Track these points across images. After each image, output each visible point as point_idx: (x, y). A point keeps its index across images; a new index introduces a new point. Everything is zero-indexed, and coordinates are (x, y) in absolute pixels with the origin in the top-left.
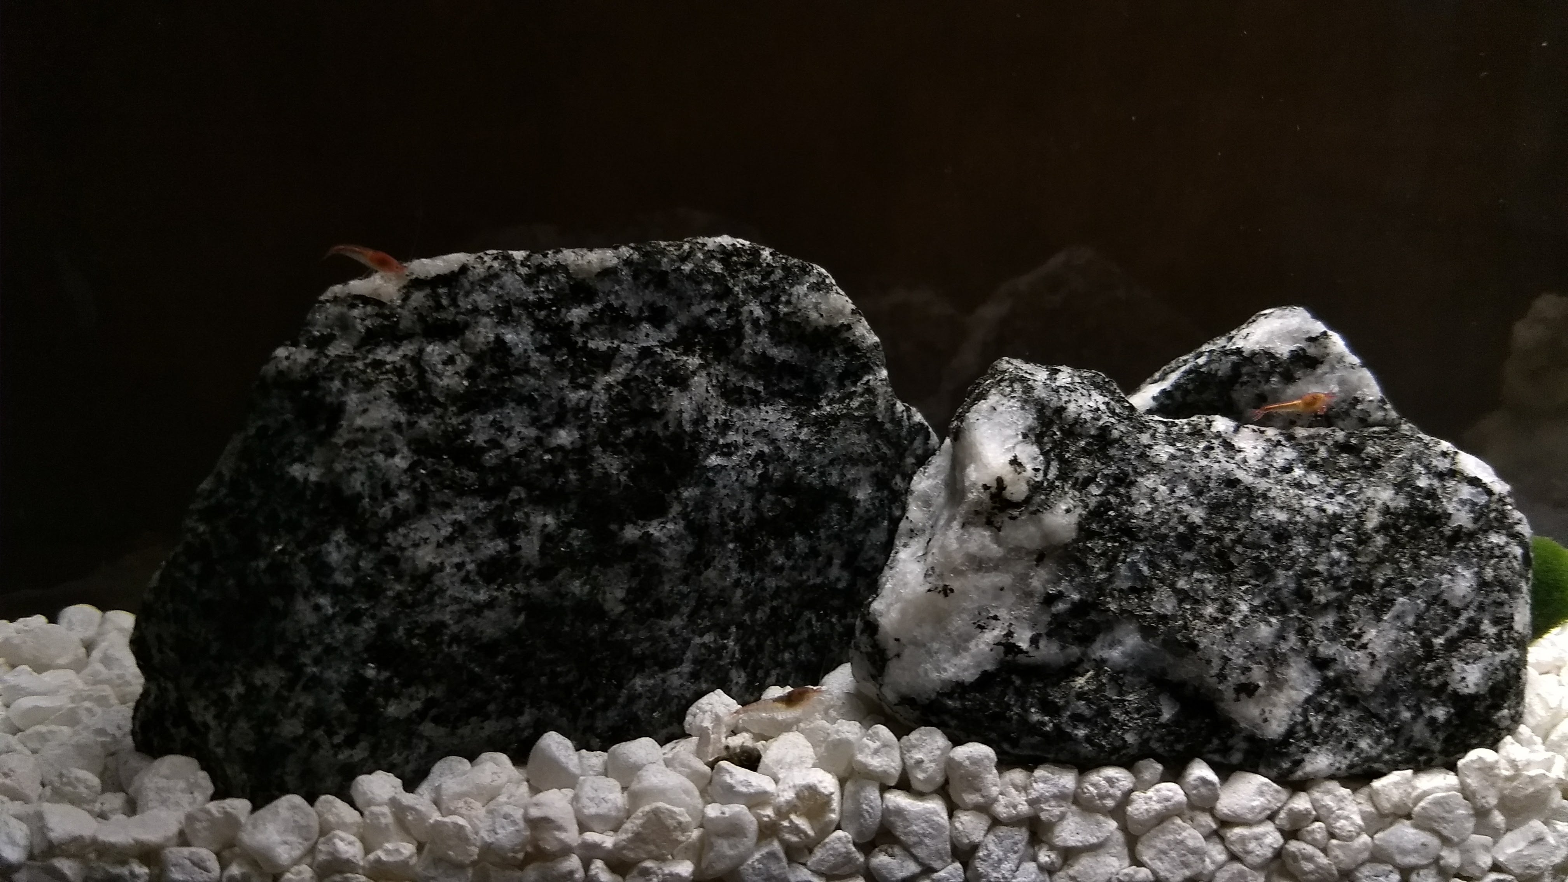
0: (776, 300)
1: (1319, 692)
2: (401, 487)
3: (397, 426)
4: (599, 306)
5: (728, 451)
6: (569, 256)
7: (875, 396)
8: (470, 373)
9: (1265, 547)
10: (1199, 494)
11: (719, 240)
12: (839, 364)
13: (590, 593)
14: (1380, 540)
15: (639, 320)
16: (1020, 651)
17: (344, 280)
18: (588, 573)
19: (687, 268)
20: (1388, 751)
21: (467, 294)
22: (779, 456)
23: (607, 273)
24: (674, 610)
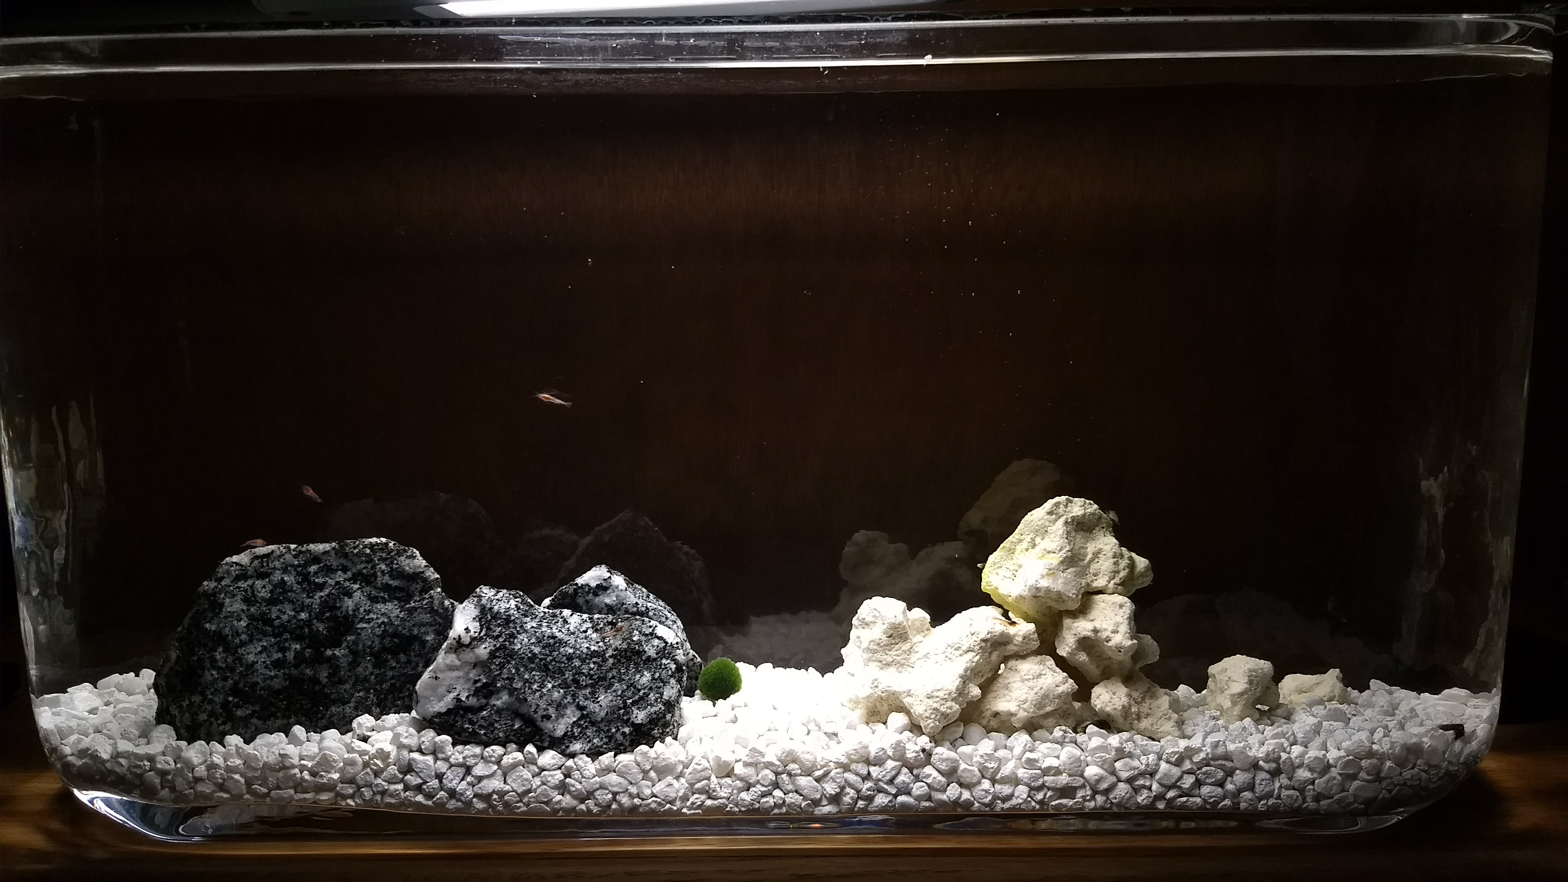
0: (392, 563)
1: (579, 719)
2: (243, 633)
3: (243, 611)
4: (322, 565)
5: (369, 621)
6: (312, 547)
7: (434, 599)
8: (271, 592)
9: (563, 662)
10: (540, 642)
11: (370, 540)
12: (419, 586)
13: (313, 674)
14: (611, 661)
15: (337, 570)
16: (462, 701)
17: (231, 556)
18: (313, 667)
19: (356, 551)
20: (606, 744)
21: (272, 562)
22: (391, 623)
23: (326, 553)
24: (346, 681)
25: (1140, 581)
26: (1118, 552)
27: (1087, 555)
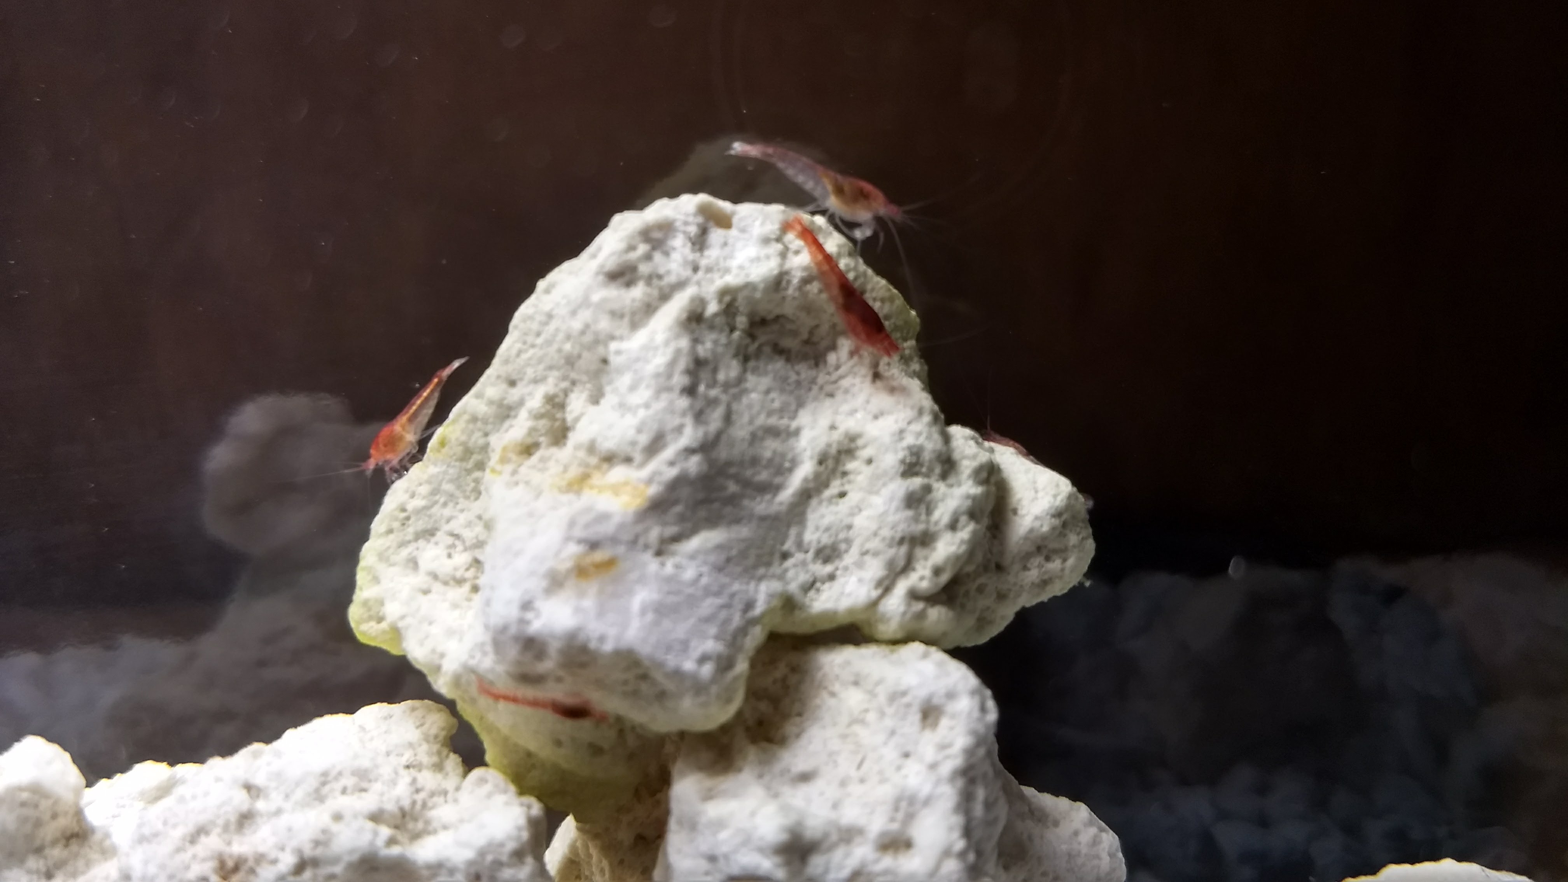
25: (1033, 575)
26: (931, 444)
27: (795, 463)
